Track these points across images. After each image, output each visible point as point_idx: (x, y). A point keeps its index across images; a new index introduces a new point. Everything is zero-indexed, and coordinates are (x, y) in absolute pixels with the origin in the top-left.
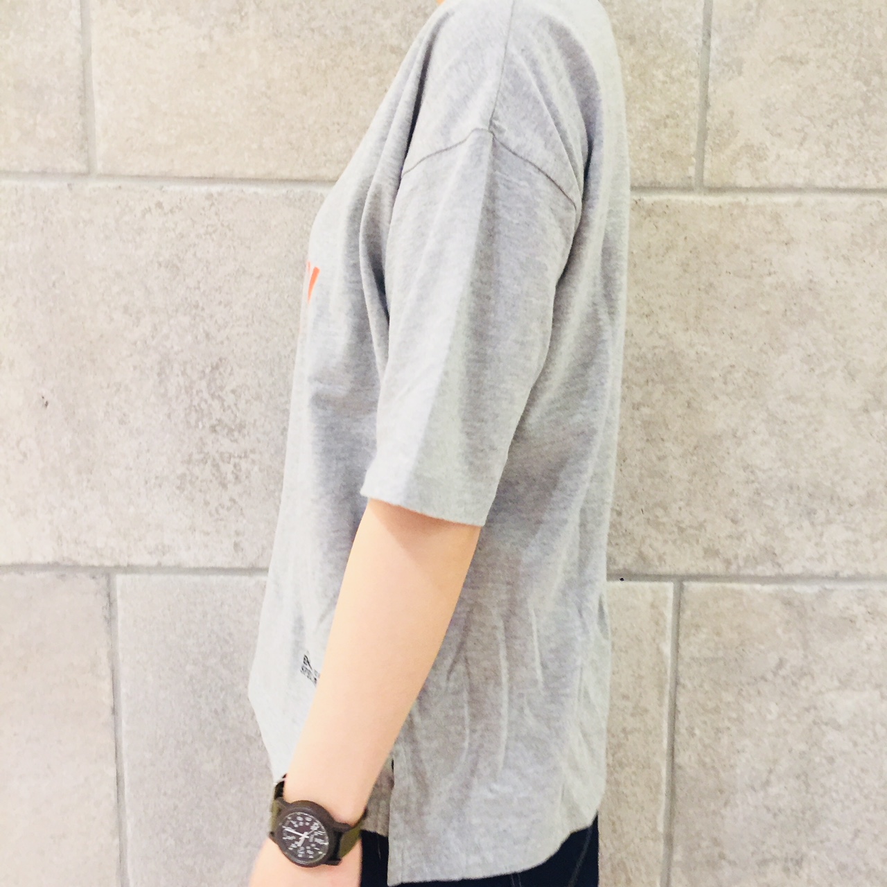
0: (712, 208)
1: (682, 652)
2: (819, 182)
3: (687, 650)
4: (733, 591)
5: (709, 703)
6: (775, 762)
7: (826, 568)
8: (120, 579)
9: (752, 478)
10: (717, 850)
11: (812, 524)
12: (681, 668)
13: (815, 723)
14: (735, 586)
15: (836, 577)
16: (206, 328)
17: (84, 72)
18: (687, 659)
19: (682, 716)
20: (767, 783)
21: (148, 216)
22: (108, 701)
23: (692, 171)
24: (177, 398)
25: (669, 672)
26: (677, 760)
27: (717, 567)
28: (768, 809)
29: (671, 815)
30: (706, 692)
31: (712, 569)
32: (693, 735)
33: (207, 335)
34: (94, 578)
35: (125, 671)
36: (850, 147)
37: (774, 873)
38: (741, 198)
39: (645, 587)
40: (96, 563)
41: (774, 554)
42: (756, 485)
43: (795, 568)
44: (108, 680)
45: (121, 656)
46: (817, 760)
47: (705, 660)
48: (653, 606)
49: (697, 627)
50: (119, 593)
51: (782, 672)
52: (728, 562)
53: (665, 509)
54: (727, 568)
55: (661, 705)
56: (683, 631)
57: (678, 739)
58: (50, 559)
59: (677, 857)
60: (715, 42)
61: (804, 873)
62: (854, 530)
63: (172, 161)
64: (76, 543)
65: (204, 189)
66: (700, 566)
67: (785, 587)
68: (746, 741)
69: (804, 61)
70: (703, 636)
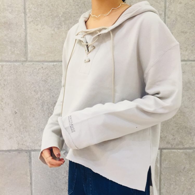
1: (162, 166)
2: (190, 59)
3: (164, 165)
4: (173, 151)
5: (168, 178)
6: (184, 191)
8: (32, 153)
9: (177, 126)
11: (191, 136)
12: (162, 170)
13: (192, 182)
14: (174, 150)
16: (53, 94)
17: (25, 39)
18: (163, 168)
19: (162, 181)
21: (40, 70)
22: (30, 182)
24: (46, 110)
25: (159, 171)
26: (161, 191)
30: (168, 175)
31: (168, 147)
32: (165, 185)
33: (53, 96)
34: (26, 153)
35: (33, 174)
40: (27, 149)
41: (183, 143)
42: (178, 127)
43: (187, 146)
44: (30, 176)
45: (32, 171)
46: (193, 190)
47: (167, 168)
49: (165, 160)
50: (32, 156)
51: (185, 170)
52: (172, 145)
54: (172, 146)
55: (157, 179)
56: (162, 161)
57: (161, 186)
58: (16, 149)
63: (45, 58)
64: (22, 144)
65: (52, 64)
66: (165, 146)
67: (185, 150)
68: (177, 186)
69: (186, 33)
70: (167, 162)
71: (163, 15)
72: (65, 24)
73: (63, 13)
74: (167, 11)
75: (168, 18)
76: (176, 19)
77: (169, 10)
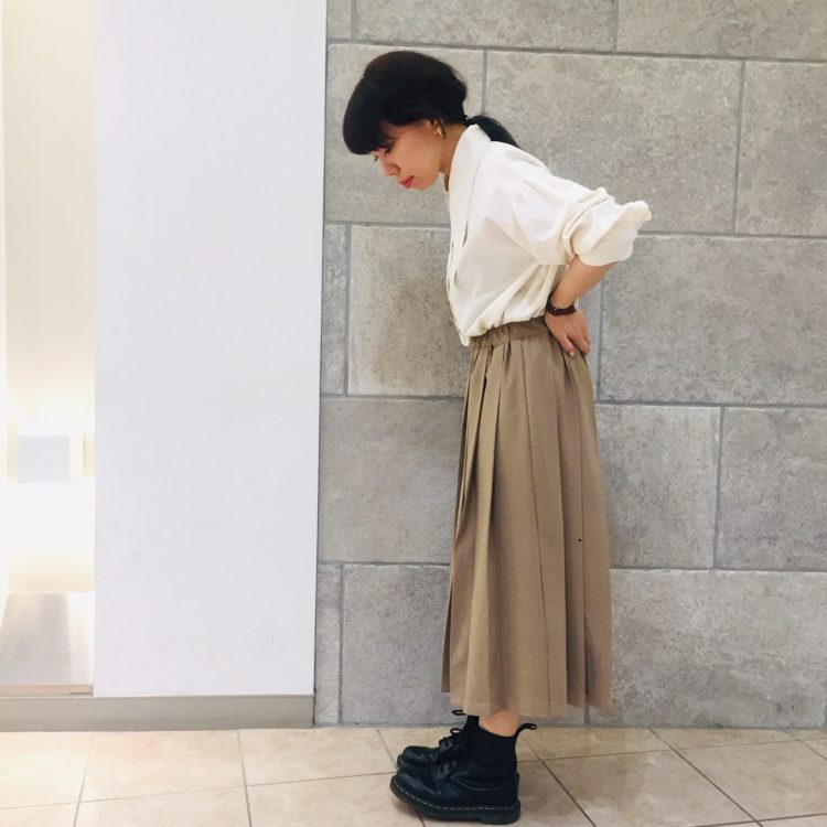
0: (739, 243)
1: (724, 439)
2: (783, 233)
3: (727, 438)
5: (736, 463)
6: (765, 491)
7: (787, 401)
10: (738, 533)
11: (781, 381)
12: (724, 447)
13: (782, 473)
14: (745, 409)
15: (791, 405)
18: (726, 443)
19: (724, 469)
20: (761, 501)
23: (730, 227)
25: (718, 448)
26: (723, 489)
27: (740, 400)
28: (762, 514)
29: (718, 517)
30: (735, 458)
31: (737, 401)
32: (728, 478)
36: (796, 219)
37: (764, 545)
38: (751, 239)
39: (708, 408)
41: (765, 394)
42: (756, 364)
43: (774, 401)
46: (783, 490)
47: (734, 443)
48: (712, 418)
49: (731, 427)
51: (768, 449)
52: (745, 398)
53: (717, 373)
54: (744, 400)
55: (714, 464)
56: (724, 430)
57: (723, 480)
58: (447, 394)
59: (721, 536)
60: (740, 175)
61: (778, 544)
62: (799, 384)
66: (732, 400)
67: (769, 409)
68: (752, 482)
69: (776, 183)
70: (733, 432)
71: (735, 150)
72: (554, 160)
73: (552, 140)
74: (742, 141)
75: (744, 155)
76: (759, 158)
77: (746, 141)
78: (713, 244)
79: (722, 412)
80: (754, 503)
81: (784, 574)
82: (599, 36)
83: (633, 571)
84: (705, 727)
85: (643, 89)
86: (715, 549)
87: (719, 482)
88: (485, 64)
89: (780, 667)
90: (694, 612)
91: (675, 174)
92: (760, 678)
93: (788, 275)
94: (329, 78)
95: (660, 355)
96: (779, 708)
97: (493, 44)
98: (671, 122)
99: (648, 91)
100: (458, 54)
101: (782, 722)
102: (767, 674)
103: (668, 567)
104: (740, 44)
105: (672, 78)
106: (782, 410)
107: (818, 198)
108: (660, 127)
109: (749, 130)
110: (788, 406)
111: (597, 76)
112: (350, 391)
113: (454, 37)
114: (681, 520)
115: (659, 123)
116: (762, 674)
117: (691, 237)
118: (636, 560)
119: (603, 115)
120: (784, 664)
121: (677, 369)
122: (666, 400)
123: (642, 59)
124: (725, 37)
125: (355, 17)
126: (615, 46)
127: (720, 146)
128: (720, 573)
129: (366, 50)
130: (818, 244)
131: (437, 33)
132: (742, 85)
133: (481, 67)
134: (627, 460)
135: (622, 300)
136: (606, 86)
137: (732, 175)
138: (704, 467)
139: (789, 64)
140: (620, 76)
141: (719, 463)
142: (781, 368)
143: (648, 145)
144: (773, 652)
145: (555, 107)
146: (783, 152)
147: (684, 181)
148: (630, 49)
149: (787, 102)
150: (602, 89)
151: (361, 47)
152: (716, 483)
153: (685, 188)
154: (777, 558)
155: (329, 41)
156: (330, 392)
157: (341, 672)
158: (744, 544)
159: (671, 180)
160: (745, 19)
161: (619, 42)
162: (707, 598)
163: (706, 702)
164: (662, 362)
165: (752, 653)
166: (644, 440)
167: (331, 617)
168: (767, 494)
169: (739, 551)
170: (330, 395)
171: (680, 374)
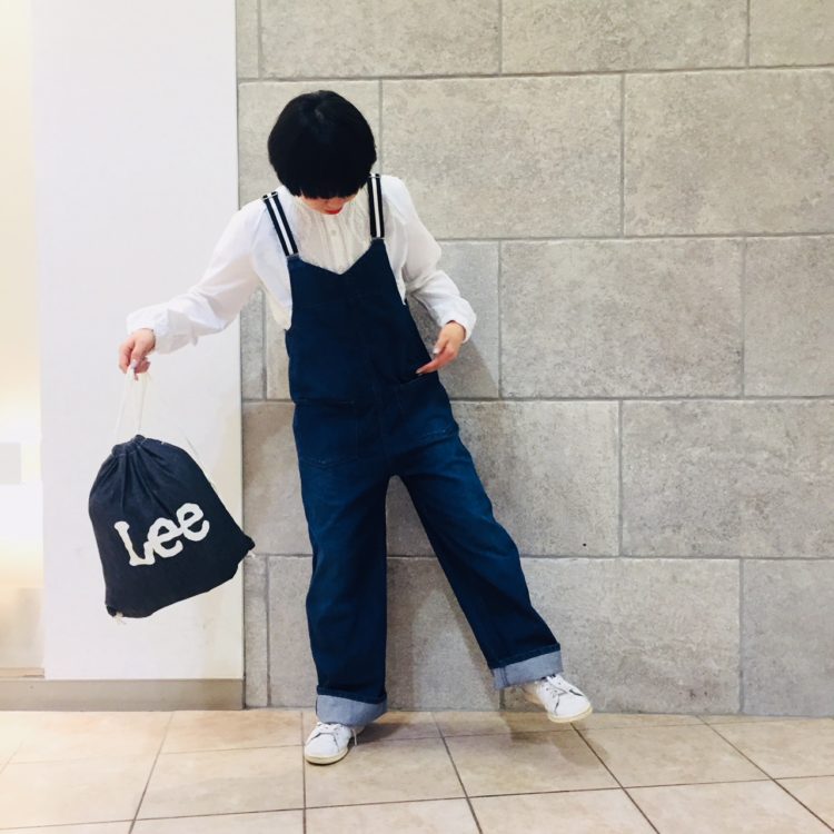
0: (628, 245)
2: (670, 233)
3: (625, 432)
5: (636, 454)
6: (666, 480)
7: (684, 393)
10: (642, 522)
11: (676, 374)
12: (623, 438)
13: (683, 462)
14: (646, 402)
15: (688, 397)
18: (625, 435)
19: (625, 460)
20: (663, 490)
23: (619, 230)
26: (624, 480)
27: (637, 393)
28: (665, 502)
29: (622, 506)
32: (629, 469)
36: (682, 219)
37: (668, 533)
38: (640, 240)
41: (661, 387)
42: (651, 359)
43: (670, 393)
46: (684, 479)
47: (634, 435)
48: (610, 412)
49: (630, 420)
51: (668, 439)
52: (641, 392)
53: (614, 368)
56: (623, 422)
57: (625, 470)
59: (625, 525)
60: (626, 181)
61: (682, 532)
62: (695, 376)
66: (630, 393)
67: (666, 402)
68: (653, 472)
69: (661, 187)
70: (632, 424)
71: (619, 158)
72: (448, 176)
73: (446, 157)
74: (625, 149)
75: (628, 162)
77: (629, 149)
78: (602, 247)
79: (621, 405)
80: (656, 492)
81: (690, 561)
82: (485, 60)
83: (541, 560)
84: (617, 712)
85: (528, 106)
86: (621, 538)
87: (621, 472)
88: (381, 93)
89: (691, 654)
90: (602, 599)
91: (563, 183)
92: (670, 663)
93: (678, 273)
94: (240, 113)
95: (557, 353)
96: (692, 694)
97: (387, 74)
98: (556, 136)
99: (534, 108)
100: (354, 86)
101: (696, 707)
102: (679, 660)
103: (574, 556)
104: (620, 58)
105: (555, 93)
106: (679, 402)
107: (702, 198)
108: (547, 141)
109: (632, 137)
110: (684, 398)
111: (484, 97)
112: (269, 396)
113: (352, 71)
114: (586, 511)
115: (546, 137)
116: (673, 659)
117: (582, 241)
118: (544, 550)
119: (492, 133)
120: (694, 649)
121: (575, 365)
122: (566, 395)
123: (526, 79)
124: (605, 53)
125: (262, 58)
126: (500, 69)
127: (604, 155)
128: (626, 561)
129: (272, 87)
130: (705, 242)
131: (336, 67)
132: (622, 97)
133: (377, 96)
134: (530, 453)
135: (519, 303)
136: (494, 106)
137: (617, 182)
138: (606, 459)
139: (667, 74)
140: (506, 96)
141: (620, 455)
142: (675, 362)
143: (537, 157)
144: (682, 638)
145: (447, 128)
146: (666, 157)
147: (572, 189)
148: (515, 71)
149: (667, 110)
150: (490, 108)
151: (268, 84)
152: (617, 473)
153: (573, 195)
154: (682, 546)
155: (239, 81)
156: (251, 397)
157: (268, 658)
158: (647, 532)
159: (560, 189)
160: (622, 35)
161: (504, 65)
162: (614, 585)
163: (619, 687)
164: (559, 360)
165: (661, 639)
166: (546, 434)
167: (257, 607)
168: (669, 483)
169: (645, 539)
170: (250, 400)
171: (578, 371)
